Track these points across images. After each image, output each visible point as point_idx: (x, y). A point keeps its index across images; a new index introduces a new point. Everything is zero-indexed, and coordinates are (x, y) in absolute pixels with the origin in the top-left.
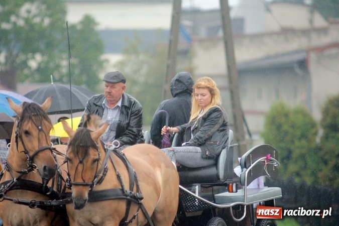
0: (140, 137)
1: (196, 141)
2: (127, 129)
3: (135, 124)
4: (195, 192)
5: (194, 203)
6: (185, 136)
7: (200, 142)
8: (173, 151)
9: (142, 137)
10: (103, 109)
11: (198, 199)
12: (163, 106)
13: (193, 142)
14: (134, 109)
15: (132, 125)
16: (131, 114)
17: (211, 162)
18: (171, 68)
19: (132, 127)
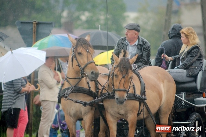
0: (149, 63)
1: (183, 66)
2: (141, 58)
3: (146, 55)
4: (182, 97)
5: (182, 103)
6: (176, 63)
7: (186, 67)
8: (169, 72)
9: (150, 63)
10: (127, 46)
11: (184, 101)
12: (163, 45)
13: (181, 67)
14: (145, 46)
15: (144, 56)
16: (143, 50)
17: (192, 79)
18: (168, 21)
19: (144, 57)
